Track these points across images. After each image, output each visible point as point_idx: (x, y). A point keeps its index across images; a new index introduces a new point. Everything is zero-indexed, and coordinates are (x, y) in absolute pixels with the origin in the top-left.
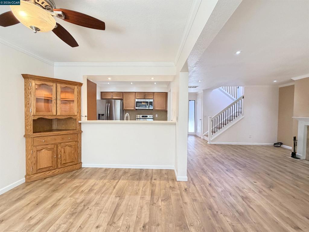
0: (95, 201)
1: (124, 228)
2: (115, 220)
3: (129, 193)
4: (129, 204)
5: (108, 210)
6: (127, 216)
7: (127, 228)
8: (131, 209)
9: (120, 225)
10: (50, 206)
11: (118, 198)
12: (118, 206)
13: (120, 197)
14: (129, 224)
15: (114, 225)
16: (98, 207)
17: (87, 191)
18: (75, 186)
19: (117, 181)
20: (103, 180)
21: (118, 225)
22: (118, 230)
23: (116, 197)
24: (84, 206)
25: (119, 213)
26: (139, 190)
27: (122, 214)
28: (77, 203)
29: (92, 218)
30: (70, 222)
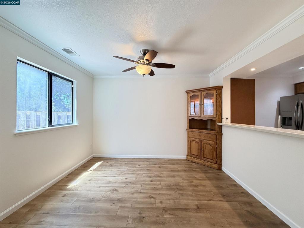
0: (184, 192)
1: (162, 220)
2: (169, 212)
3: (209, 216)
4: (192, 219)
5: (177, 203)
6: (174, 220)
7: (162, 222)
8: (184, 222)
9: (164, 216)
10: (172, 175)
11: (195, 207)
12: (186, 210)
13: (198, 208)
14: (166, 224)
15: (164, 212)
16: (178, 196)
17: (194, 184)
18: (195, 176)
19: (222, 199)
20: (214, 188)
21: (165, 215)
22: (160, 216)
23: (197, 205)
24: (177, 189)
25: (177, 212)
26: (223, 227)
27: (177, 215)
28: (178, 184)
29: (168, 196)
30: (163, 188)
